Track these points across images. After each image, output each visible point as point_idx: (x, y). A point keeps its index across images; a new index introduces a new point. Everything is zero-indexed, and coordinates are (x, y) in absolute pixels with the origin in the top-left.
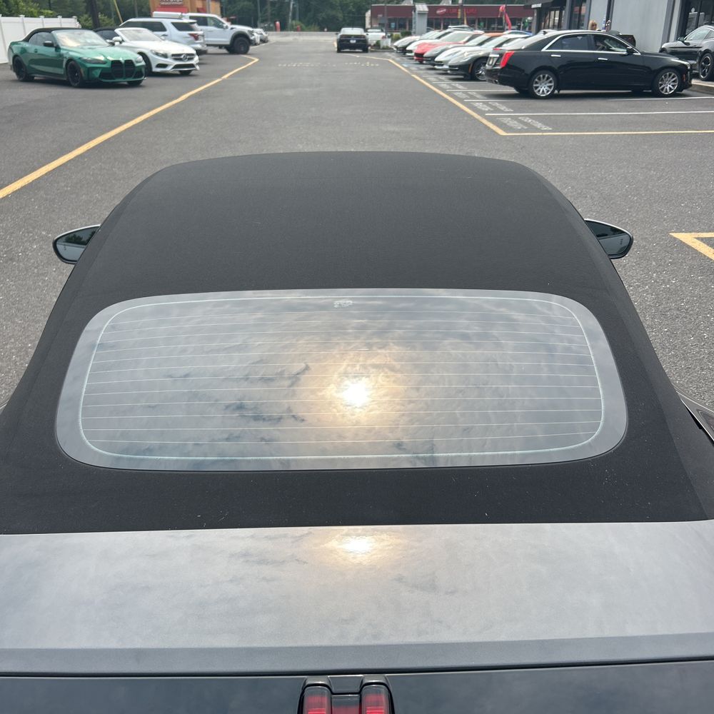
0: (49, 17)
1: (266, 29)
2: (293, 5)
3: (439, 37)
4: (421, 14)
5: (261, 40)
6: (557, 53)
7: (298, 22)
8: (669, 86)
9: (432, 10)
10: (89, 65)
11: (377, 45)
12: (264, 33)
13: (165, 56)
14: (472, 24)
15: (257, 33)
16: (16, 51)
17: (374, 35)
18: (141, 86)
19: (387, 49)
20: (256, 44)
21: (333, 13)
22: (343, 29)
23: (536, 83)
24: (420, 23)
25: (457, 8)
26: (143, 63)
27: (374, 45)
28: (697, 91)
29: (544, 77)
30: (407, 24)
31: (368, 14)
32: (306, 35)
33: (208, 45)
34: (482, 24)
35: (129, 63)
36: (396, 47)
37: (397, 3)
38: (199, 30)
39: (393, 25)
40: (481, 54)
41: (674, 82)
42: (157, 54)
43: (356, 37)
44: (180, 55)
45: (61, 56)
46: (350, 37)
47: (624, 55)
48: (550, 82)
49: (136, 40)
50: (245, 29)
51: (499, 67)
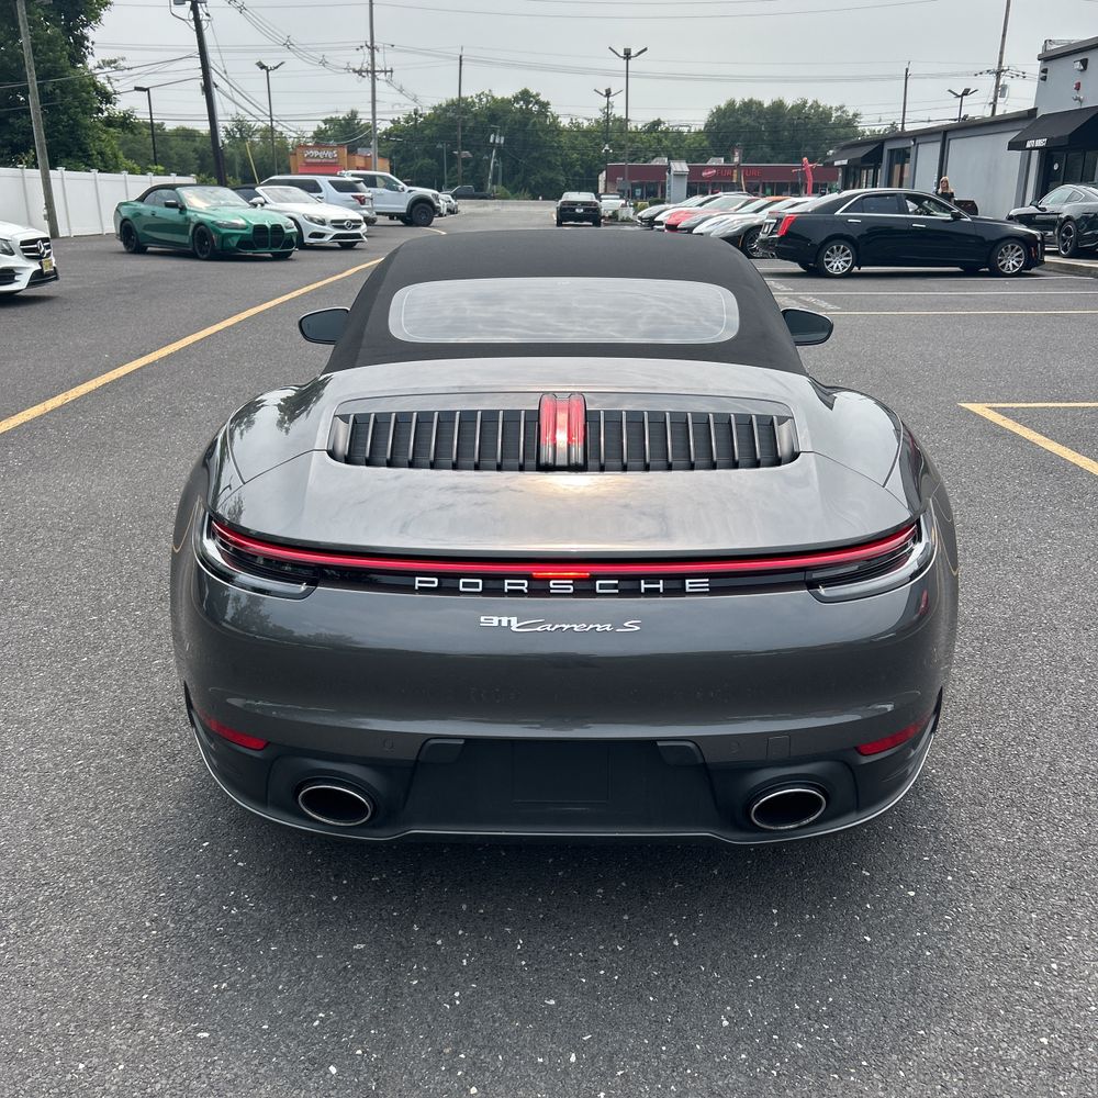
0: (158, 175)
1: (456, 196)
2: (495, 163)
3: (701, 205)
4: (679, 175)
5: (449, 210)
6: (855, 218)
7: (501, 188)
8: (1011, 262)
9: (694, 173)
10: (224, 231)
11: (614, 217)
12: (453, 201)
13: (322, 222)
14: (753, 190)
15: (444, 199)
16: (125, 213)
17: (610, 203)
18: (291, 260)
19: (627, 221)
20: (441, 215)
21: (551, 175)
22: (566, 194)
23: (828, 256)
24: (677, 187)
25: (733, 168)
26: (295, 229)
27: (610, 217)
28: (1055, 271)
29: (838, 248)
30: (659, 191)
31: (602, 177)
32: (512, 205)
33: (378, 214)
34: (768, 191)
35: (277, 229)
36: (640, 218)
37: (645, 162)
38: (367, 192)
39: (638, 192)
40: (756, 222)
41: (1018, 256)
42: (311, 220)
43: (583, 204)
44: (343, 221)
45: (188, 219)
46: (575, 204)
47: (948, 221)
48: (848, 255)
49: (282, 202)
50: (428, 192)
51: (776, 236)
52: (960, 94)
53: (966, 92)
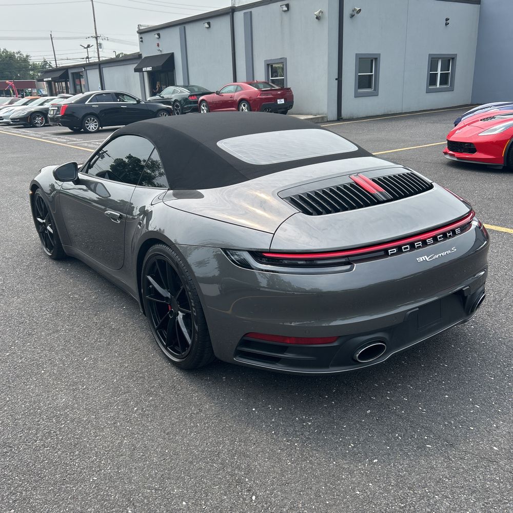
6: (95, 104)
23: (87, 123)
51: (60, 115)
52: (86, 47)
53: (89, 46)
